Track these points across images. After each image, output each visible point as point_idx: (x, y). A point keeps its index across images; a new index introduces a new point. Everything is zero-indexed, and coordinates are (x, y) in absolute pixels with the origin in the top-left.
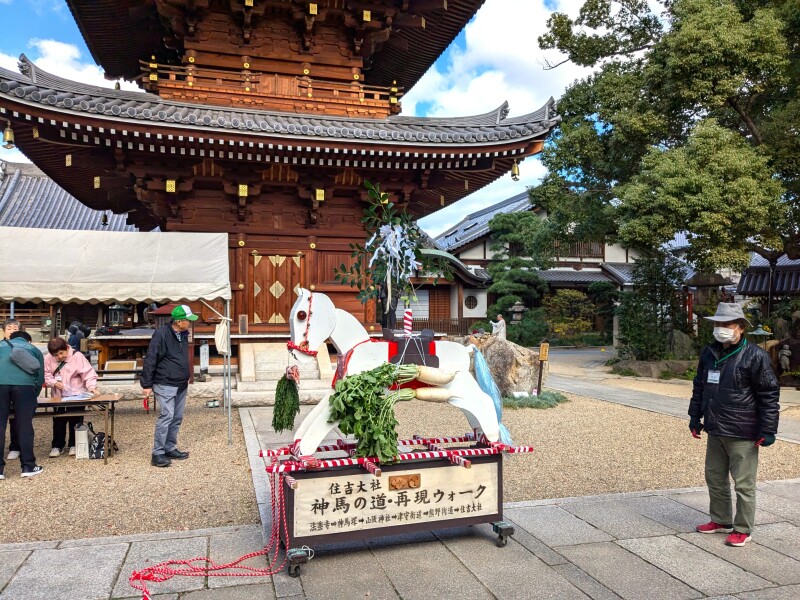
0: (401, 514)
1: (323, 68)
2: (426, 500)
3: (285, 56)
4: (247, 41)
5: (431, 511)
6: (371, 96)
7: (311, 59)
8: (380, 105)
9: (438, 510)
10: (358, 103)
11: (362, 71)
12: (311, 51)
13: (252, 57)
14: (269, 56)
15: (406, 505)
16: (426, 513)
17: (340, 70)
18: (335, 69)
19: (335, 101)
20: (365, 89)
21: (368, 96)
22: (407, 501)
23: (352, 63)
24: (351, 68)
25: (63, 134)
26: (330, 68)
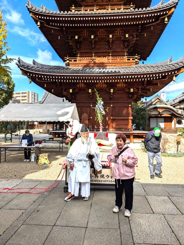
0: (96, 180)
1: (116, 53)
2: (104, 177)
3: (105, 51)
4: (93, 48)
5: (105, 181)
6: (130, 60)
7: (112, 51)
8: (132, 62)
9: (107, 181)
10: (125, 62)
11: (127, 52)
12: (112, 48)
13: (95, 52)
14: (100, 52)
15: (97, 178)
16: (104, 181)
17: (121, 53)
18: (119, 53)
19: (118, 62)
20: (128, 57)
21: (128, 60)
22: (98, 177)
23: (124, 50)
24: (124, 52)
25: (43, 79)
26: (117, 53)
